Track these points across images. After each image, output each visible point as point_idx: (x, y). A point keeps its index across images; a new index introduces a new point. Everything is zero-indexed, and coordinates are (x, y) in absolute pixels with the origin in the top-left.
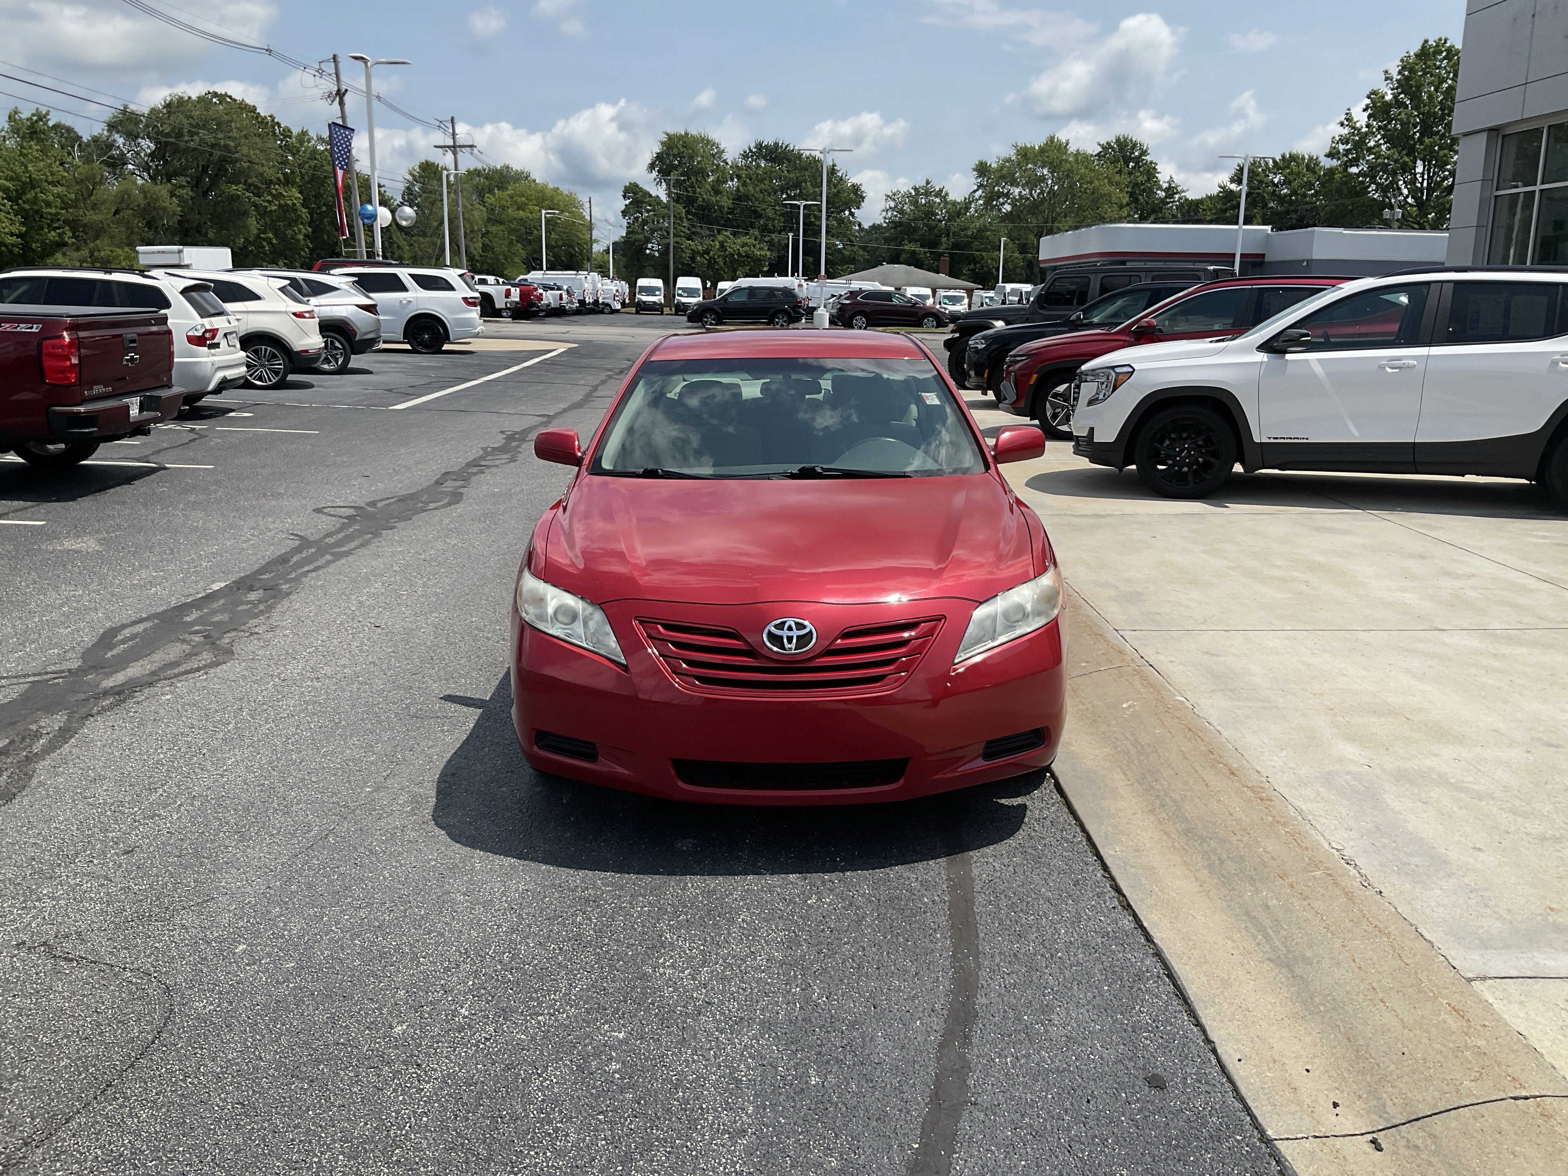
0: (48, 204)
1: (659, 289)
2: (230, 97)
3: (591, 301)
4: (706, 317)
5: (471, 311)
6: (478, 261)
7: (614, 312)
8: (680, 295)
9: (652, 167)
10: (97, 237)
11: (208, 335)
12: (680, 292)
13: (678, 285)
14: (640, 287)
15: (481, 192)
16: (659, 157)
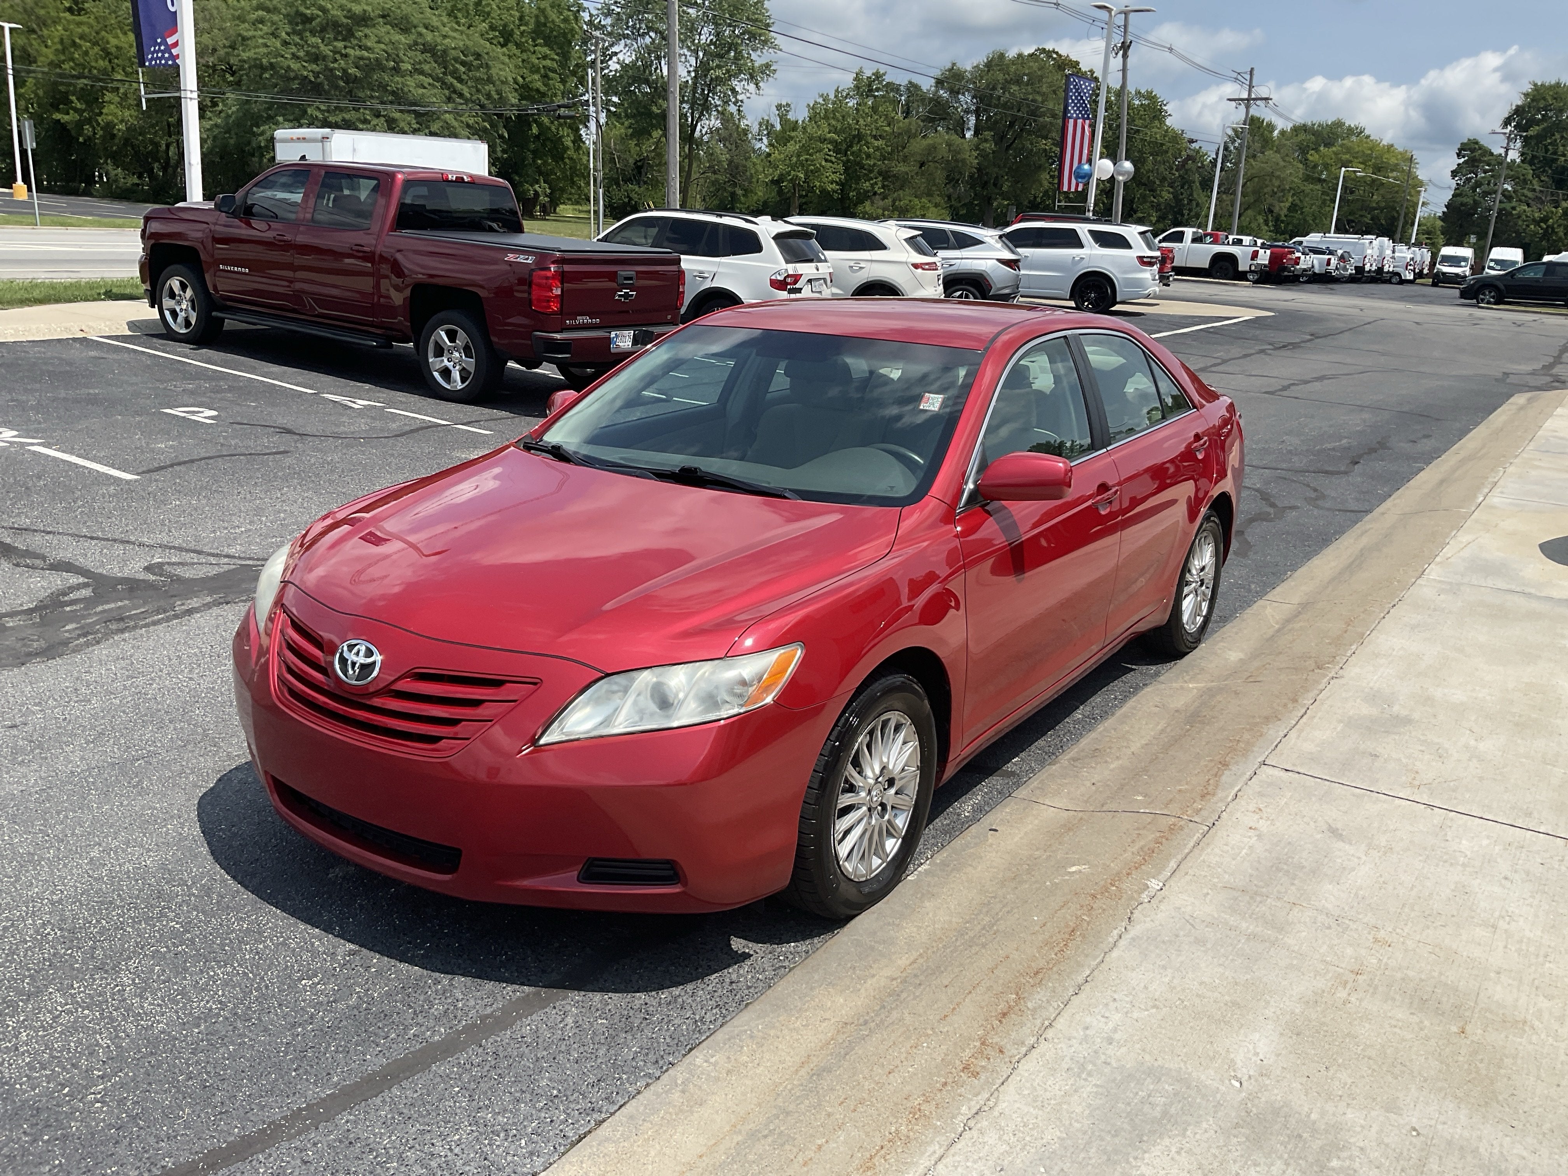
0: (868, 156)
1: (1465, 259)
2: (1057, 53)
3: (1374, 268)
4: (1484, 294)
5: (1145, 271)
6: (1282, 222)
7: (1403, 282)
8: (1490, 268)
9: (1507, 122)
10: (902, 188)
11: (789, 280)
12: (1492, 264)
13: (1492, 256)
14: (1443, 256)
15: (1303, 150)
16: (1519, 111)
